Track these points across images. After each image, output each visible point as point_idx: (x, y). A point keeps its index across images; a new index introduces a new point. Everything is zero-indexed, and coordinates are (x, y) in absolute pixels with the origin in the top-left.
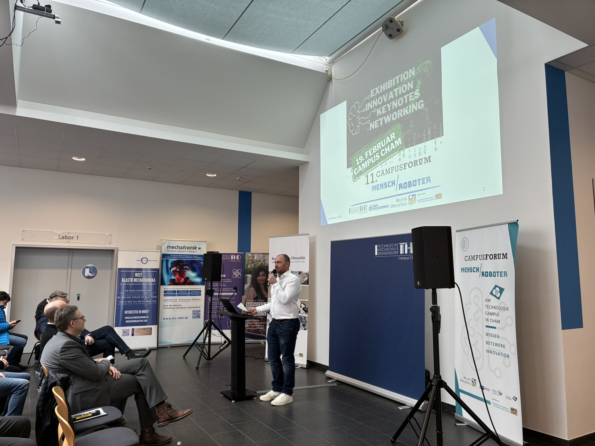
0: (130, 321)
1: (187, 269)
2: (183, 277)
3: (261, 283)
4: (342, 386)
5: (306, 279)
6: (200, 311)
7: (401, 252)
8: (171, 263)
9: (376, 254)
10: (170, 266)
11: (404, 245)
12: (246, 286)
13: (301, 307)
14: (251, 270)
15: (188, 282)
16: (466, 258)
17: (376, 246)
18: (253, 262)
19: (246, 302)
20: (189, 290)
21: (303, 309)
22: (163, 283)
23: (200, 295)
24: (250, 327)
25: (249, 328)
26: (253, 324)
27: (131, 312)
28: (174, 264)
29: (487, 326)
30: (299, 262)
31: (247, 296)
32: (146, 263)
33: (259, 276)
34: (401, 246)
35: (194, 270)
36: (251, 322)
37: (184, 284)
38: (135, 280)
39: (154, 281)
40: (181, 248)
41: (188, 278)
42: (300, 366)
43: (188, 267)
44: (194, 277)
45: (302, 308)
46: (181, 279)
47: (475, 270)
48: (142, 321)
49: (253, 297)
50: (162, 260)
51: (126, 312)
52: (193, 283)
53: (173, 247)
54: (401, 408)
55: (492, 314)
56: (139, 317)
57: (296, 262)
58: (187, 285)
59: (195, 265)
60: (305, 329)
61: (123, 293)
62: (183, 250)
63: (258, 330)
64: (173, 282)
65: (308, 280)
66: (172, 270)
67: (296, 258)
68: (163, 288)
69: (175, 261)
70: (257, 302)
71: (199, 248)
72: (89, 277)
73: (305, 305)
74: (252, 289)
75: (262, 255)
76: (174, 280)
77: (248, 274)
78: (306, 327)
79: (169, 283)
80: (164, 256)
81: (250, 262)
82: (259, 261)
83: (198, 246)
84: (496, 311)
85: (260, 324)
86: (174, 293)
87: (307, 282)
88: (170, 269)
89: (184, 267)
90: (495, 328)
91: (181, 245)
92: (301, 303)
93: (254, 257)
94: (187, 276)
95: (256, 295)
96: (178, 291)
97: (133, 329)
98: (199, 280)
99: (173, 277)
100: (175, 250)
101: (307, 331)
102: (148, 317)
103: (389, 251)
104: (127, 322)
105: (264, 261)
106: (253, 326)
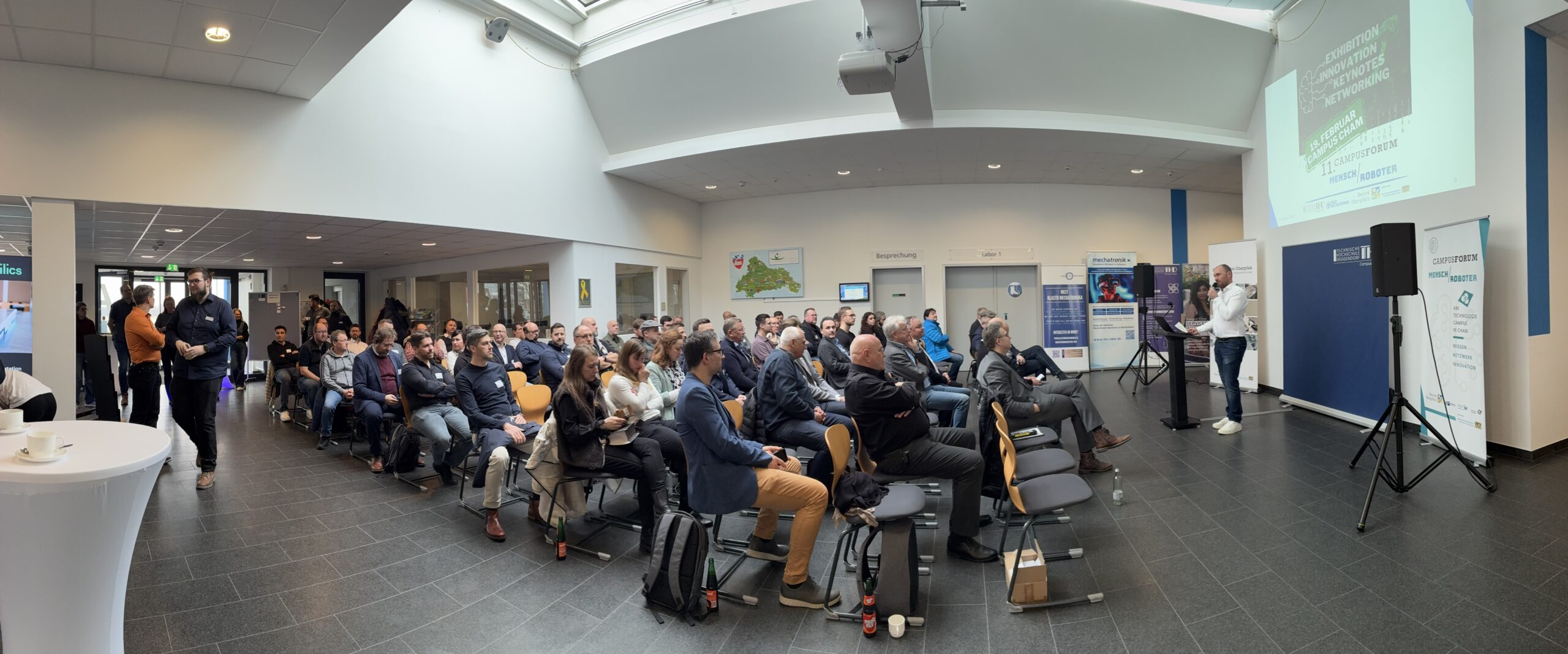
0: (1059, 342)
1: (1116, 284)
2: (1113, 293)
3: (1201, 298)
4: (1298, 411)
5: (1254, 292)
6: (1133, 331)
7: (1363, 257)
8: (1099, 278)
9: (1335, 260)
10: (1097, 281)
11: (1366, 248)
12: (1185, 303)
13: (1249, 324)
14: (1190, 284)
15: (1118, 299)
16: (1435, 261)
17: (1335, 251)
18: (1192, 275)
19: (1186, 320)
20: (1120, 308)
21: (1252, 327)
22: (1091, 301)
23: (1133, 313)
24: (1192, 348)
25: (1191, 350)
26: (1196, 346)
27: (1059, 332)
28: (1102, 279)
29: (1454, 337)
30: (1245, 273)
31: (1186, 314)
32: (1072, 278)
33: (1200, 291)
34: (1363, 250)
35: (1124, 285)
36: (1193, 343)
37: (1114, 301)
38: (1061, 298)
39: (1082, 298)
40: (1109, 261)
41: (1117, 295)
42: (1250, 391)
43: (1117, 282)
44: (1125, 293)
45: (1251, 325)
46: (1110, 296)
47: (1444, 274)
48: (1071, 342)
49: (1193, 315)
50: (1089, 275)
51: (1055, 332)
52: (1124, 301)
53: (1099, 260)
54: (1363, 431)
55: (1459, 323)
56: (1068, 338)
57: (1242, 273)
58: (1117, 302)
59: (1125, 280)
60: (1254, 350)
61: (1049, 312)
62: (1110, 263)
63: (1201, 351)
64: (1102, 300)
65: (1256, 294)
66: (1100, 285)
67: (1241, 269)
68: (1091, 306)
69: (1102, 276)
70: (1198, 320)
71: (1129, 260)
72: (1015, 296)
73: (1253, 322)
74: (1192, 306)
75: (1202, 266)
76: (1103, 297)
77: (1186, 288)
78: (1255, 347)
79: (1098, 301)
80: (1090, 270)
81: (1188, 274)
82: (1198, 274)
83: (1127, 258)
84: (1463, 320)
85: (1204, 346)
86: (1103, 312)
87: (1255, 296)
88: (1098, 285)
89: (1114, 282)
90: (1462, 338)
91: (1108, 257)
92: (1250, 320)
93: (1192, 269)
94: (1117, 292)
95: (1197, 313)
96: (1108, 310)
97: (1063, 350)
98: (1130, 296)
99: (1102, 294)
100: (1101, 263)
101: (1257, 351)
102: (1077, 338)
103: (1349, 256)
104: (1056, 342)
106: (1195, 347)
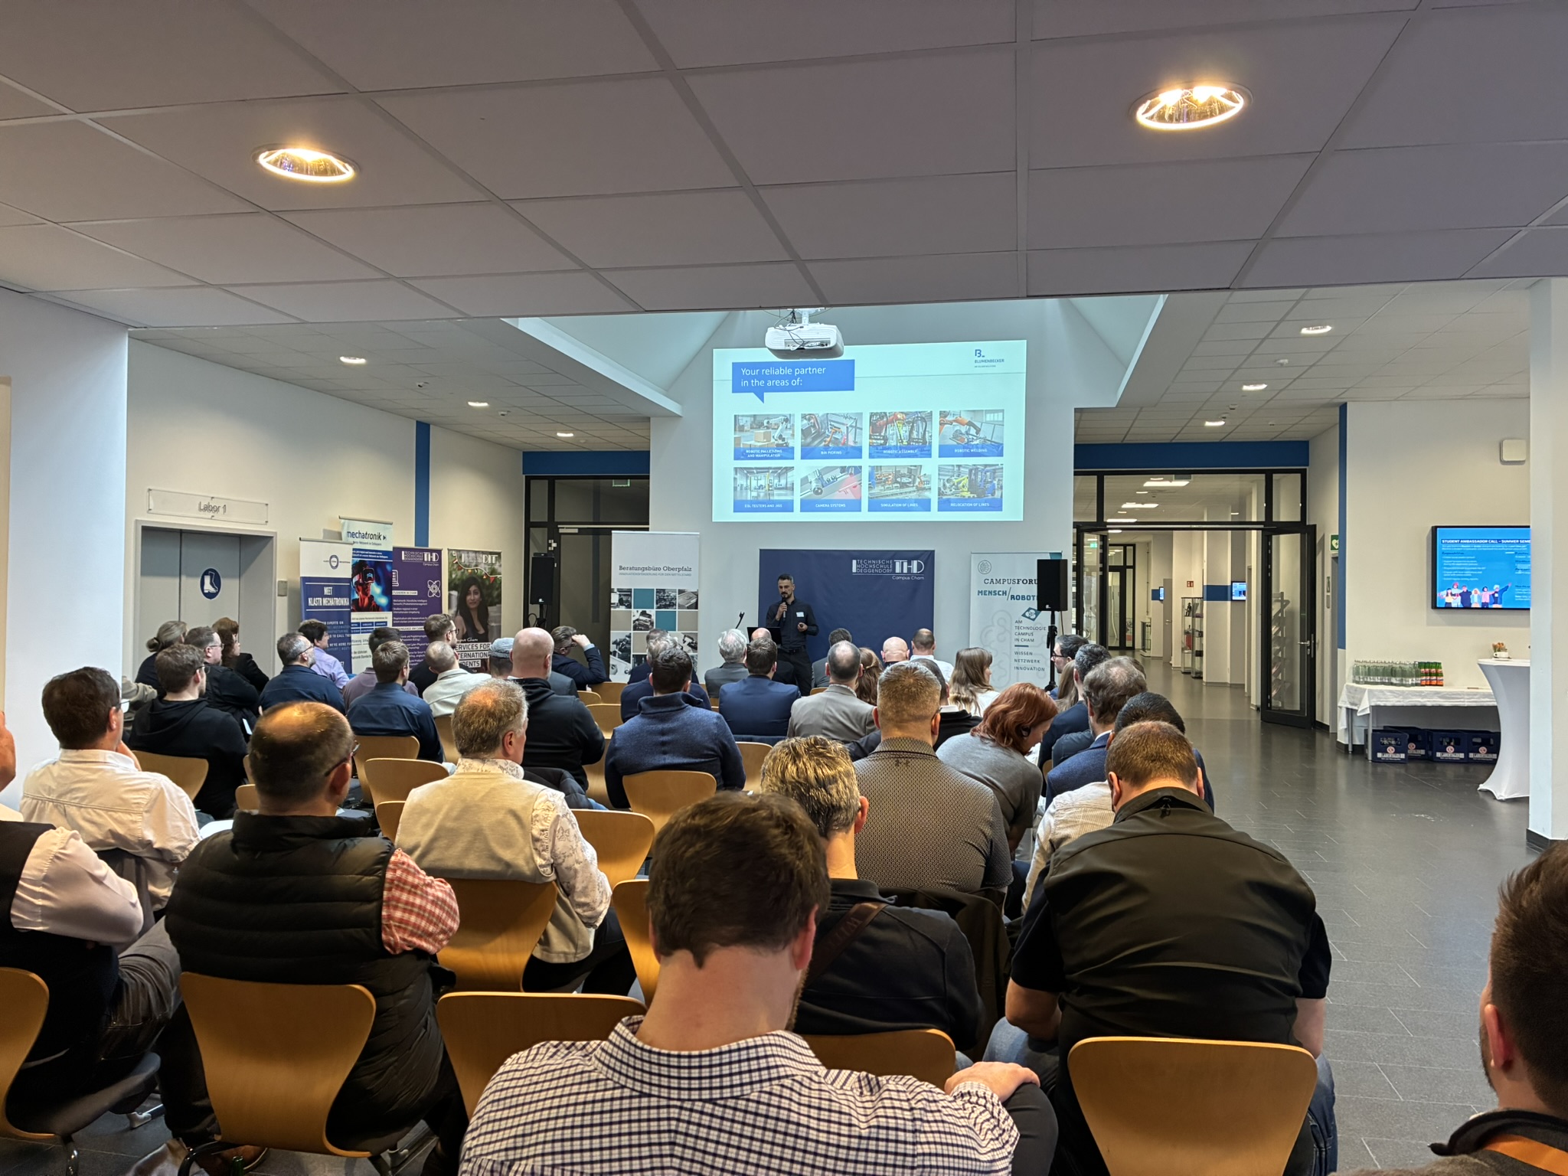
1: (371, 578)
2: (367, 594)
3: (472, 606)
15: (372, 604)
18: (461, 568)
33: (470, 594)
35: (378, 581)
37: (368, 609)
41: (371, 598)
46: (364, 600)
49: (462, 634)
52: (378, 608)
55: (1023, 634)
58: (371, 611)
64: (357, 606)
69: (356, 563)
70: (468, 642)
72: (210, 596)
74: (461, 617)
75: (474, 555)
76: (357, 601)
84: (1029, 631)
89: (368, 576)
90: (1027, 647)
93: (461, 557)
94: (371, 592)
95: (466, 630)
98: (384, 600)
99: (356, 596)
105: (476, 566)
